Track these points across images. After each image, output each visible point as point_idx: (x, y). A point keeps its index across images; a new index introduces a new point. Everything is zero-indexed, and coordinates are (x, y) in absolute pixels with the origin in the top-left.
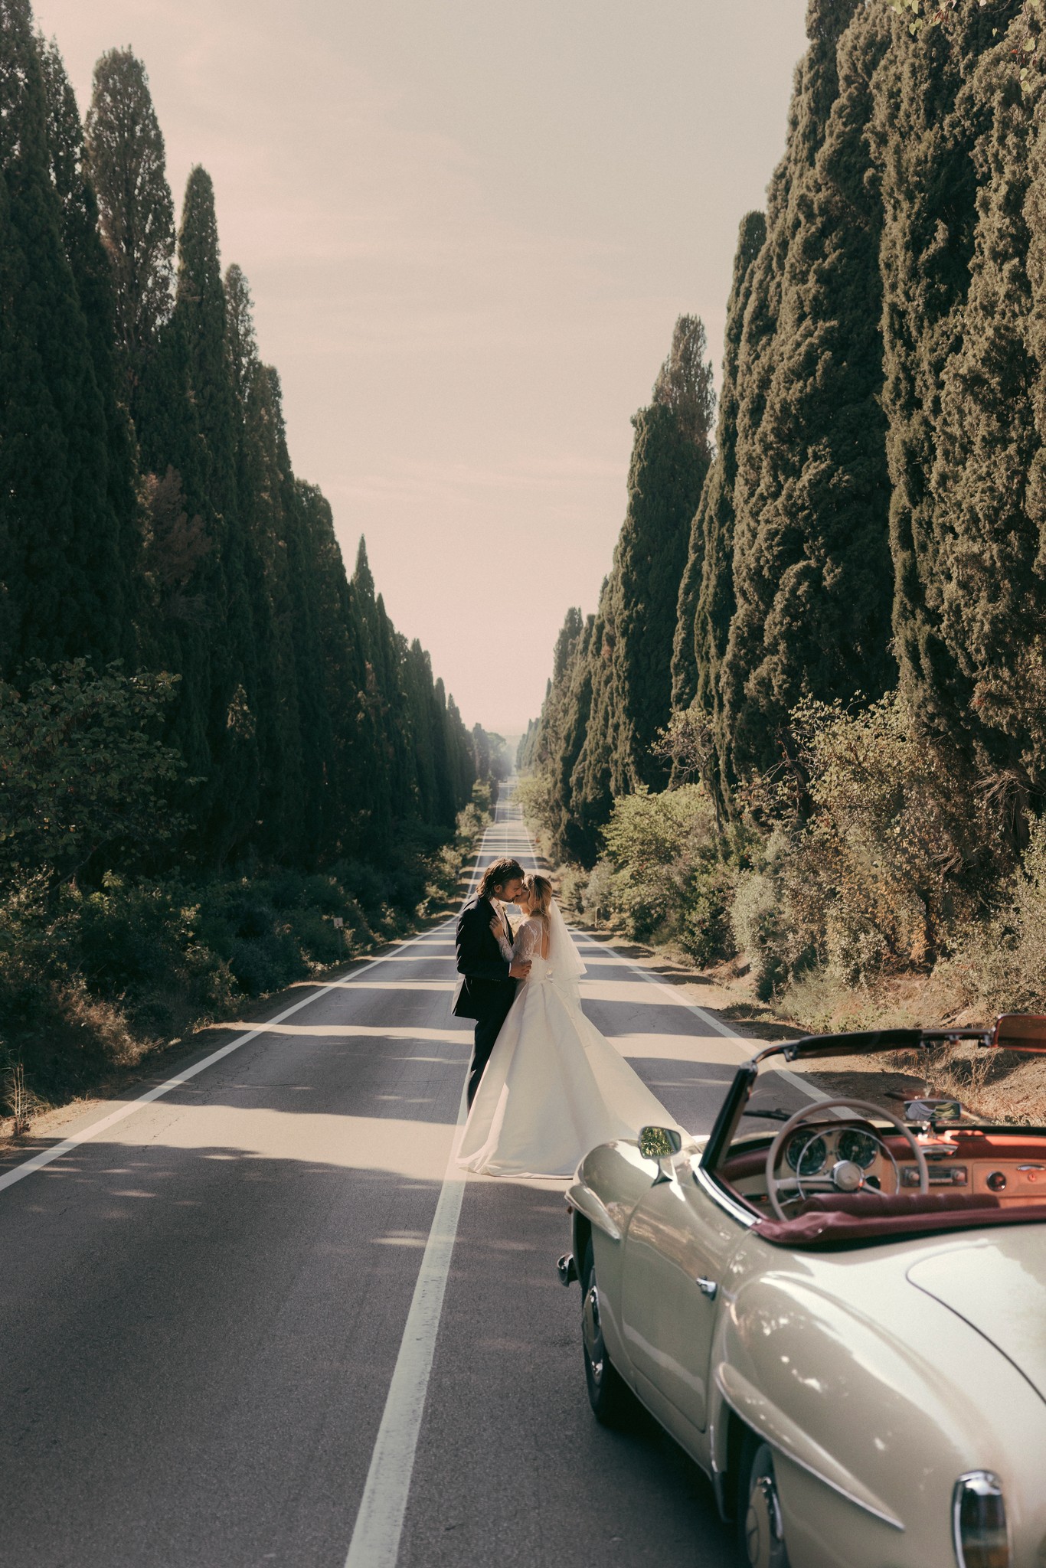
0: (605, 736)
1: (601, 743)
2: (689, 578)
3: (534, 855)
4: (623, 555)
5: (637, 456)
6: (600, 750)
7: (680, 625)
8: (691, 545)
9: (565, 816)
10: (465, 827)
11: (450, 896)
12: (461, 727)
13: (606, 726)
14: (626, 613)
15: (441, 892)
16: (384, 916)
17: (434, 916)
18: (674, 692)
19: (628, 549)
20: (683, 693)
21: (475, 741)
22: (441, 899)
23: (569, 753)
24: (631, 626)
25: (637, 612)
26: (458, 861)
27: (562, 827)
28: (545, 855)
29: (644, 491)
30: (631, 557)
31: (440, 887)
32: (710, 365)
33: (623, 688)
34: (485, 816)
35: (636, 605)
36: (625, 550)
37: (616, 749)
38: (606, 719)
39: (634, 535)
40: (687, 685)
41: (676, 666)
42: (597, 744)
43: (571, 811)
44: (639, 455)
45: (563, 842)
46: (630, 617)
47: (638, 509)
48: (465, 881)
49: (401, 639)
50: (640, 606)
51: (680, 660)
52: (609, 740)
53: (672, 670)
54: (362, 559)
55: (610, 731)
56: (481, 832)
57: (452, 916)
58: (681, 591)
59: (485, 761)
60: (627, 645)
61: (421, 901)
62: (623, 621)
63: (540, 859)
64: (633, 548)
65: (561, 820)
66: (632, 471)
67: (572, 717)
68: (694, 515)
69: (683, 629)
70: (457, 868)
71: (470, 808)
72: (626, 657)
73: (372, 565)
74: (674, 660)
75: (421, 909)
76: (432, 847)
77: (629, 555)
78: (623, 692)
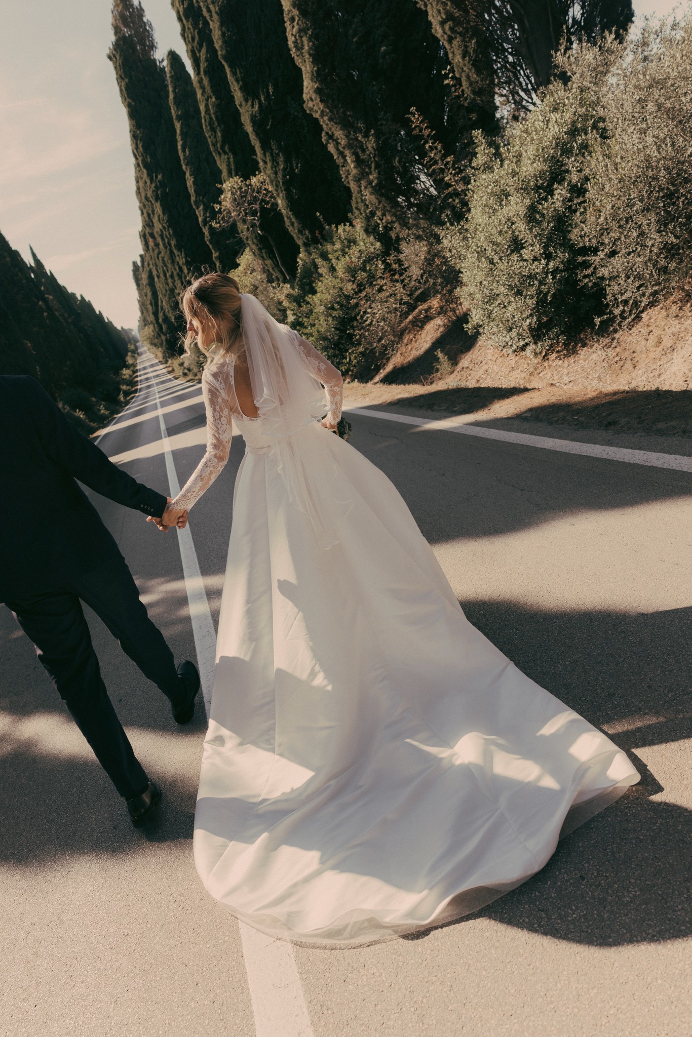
0: (167, 284)
1: (167, 288)
2: (182, 140)
3: (157, 361)
4: (137, 148)
5: (120, 78)
6: (168, 292)
7: (188, 175)
8: (174, 117)
9: (163, 338)
10: (130, 360)
11: (132, 387)
12: (116, 328)
13: (166, 279)
14: (153, 185)
15: (128, 387)
16: (100, 410)
17: (128, 398)
18: (200, 219)
19: (138, 142)
20: (206, 217)
21: (123, 332)
22: (129, 390)
23: (154, 310)
24: (159, 192)
25: (159, 181)
26: (131, 373)
27: (164, 343)
28: (161, 360)
29: (133, 100)
30: (142, 146)
31: (127, 385)
32: (140, 3)
33: (169, 233)
34: (136, 355)
35: (156, 177)
36: (137, 145)
37: (176, 288)
38: (165, 275)
39: (138, 132)
40: (206, 211)
41: (195, 202)
42: (166, 290)
43: (165, 334)
44: (121, 77)
45: (167, 349)
46: (156, 187)
47: (134, 114)
48: (136, 379)
49: (73, 295)
50: (159, 177)
51: (196, 198)
52: (171, 284)
53: (194, 207)
54: (34, 256)
55: (170, 280)
56: (136, 361)
57: (135, 396)
58: (180, 152)
59: (129, 337)
60: (161, 205)
61: (119, 395)
62: (153, 191)
63: (160, 362)
64: (141, 140)
65: (162, 340)
66: (121, 90)
67: (149, 294)
68: (168, 97)
69: (191, 175)
70: (130, 376)
71: (129, 354)
72: (164, 213)
73: (39, 257)
74: (193, 199)
75: (121, 398)
76: (117, 371)
77: (140, 146)
78: (170, 236)
